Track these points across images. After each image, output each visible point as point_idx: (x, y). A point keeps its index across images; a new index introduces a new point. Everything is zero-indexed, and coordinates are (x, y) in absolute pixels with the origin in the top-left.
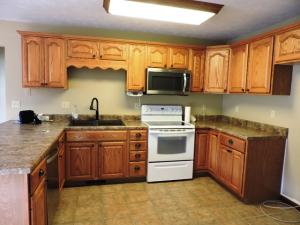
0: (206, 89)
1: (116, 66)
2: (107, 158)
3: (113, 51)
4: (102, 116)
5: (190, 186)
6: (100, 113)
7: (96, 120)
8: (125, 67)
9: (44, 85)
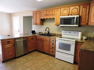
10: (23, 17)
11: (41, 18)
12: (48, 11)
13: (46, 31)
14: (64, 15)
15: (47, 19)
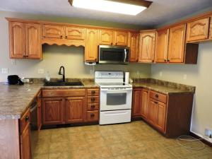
0: (140, 60)
1: (77, 44)
2: (71, 108)
3: (75, 33)
4: (67, 79)
5: (129, 127)
6: (66, 77)
7: (63, 82)
8: (83, 44)
9: (25, 57)
12: (67, 28)
14: (104, 43)
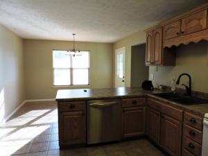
9: (152, 64)
10: (132, 47)
11: (165, 46)
12: (183, 21)
13: (178, 83)
15: (182, 45)
